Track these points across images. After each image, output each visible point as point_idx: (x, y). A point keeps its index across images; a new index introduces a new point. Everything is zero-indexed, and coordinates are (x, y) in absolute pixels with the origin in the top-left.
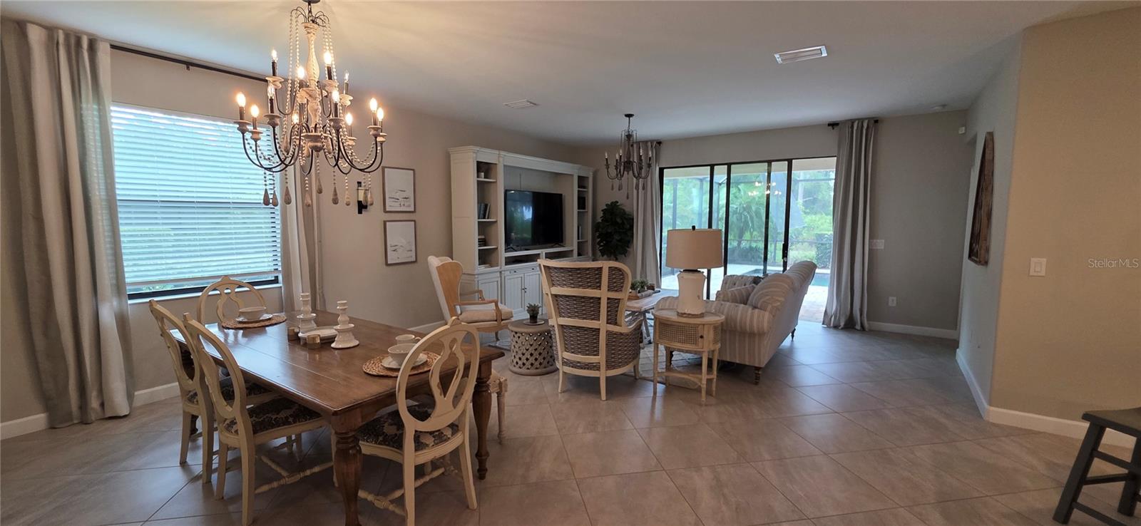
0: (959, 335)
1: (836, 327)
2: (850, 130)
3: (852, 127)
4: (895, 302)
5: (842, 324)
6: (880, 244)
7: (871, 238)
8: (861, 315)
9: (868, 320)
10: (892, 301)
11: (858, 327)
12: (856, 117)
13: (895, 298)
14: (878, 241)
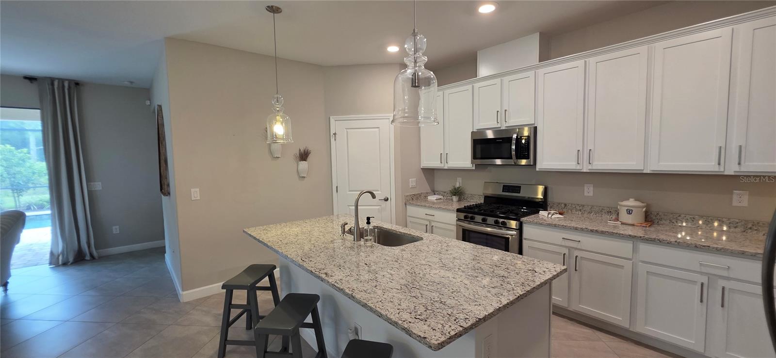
0: (164, 243)
1: (65, 264)
2: (51, 87)
3: (53, 84)
4: (118, 230)
5: (71, 260)
6: (98, 186)
7: (88, 180)
8: (89, 246)
9: (96, 249)
10: (116, 230)
11: (88, 257)
12: (57, 77)
13: (118, 227)
14: (96, 183)
